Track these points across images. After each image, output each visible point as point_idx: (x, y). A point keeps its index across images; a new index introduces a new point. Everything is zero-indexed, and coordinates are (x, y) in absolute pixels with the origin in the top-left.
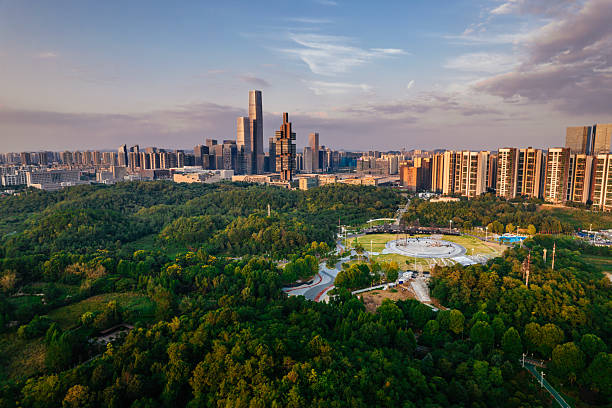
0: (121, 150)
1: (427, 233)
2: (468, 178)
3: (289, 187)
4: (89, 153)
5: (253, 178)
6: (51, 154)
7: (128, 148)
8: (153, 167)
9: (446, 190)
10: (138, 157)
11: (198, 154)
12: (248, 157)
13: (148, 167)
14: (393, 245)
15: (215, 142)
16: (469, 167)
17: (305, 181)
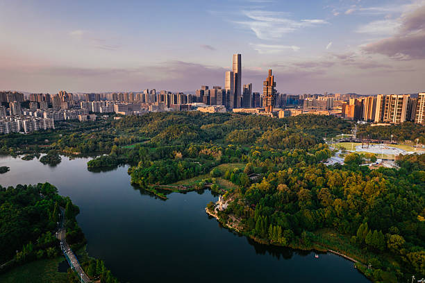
0: (145, 92)
1: (377, 143)
2: (395, 112)
3: (272, 116)
4: (127, 94)
5: (247, 110)
6: (93, 94)
7: (149, 92)
8: (179, 103)
9: (377, 119)
10: (162, 96)
11: (198, 95)
12: (232, 97)
13: (176, 102)
14: (360, 147)
15: (207, 88)
16: (396, 104)
17: (283, 112)
